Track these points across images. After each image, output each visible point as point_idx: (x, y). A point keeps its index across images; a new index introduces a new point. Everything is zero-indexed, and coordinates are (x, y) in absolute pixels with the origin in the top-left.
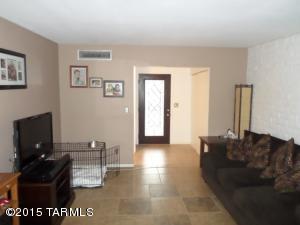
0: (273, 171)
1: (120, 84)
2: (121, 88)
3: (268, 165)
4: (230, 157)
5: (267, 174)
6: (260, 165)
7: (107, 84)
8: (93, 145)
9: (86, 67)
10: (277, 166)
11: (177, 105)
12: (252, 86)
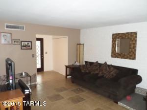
0: (103, 73)
1: (30, 43)
2: (30, 45)
3: (100, 71)
4: (83, 71)
5: (100, 74)
6: (97, 72)
7: (23, 43)
8: (24, 74)
9: (11, 33)
10: (104, 71)
11: (46, 53)
12: (83, 44)
